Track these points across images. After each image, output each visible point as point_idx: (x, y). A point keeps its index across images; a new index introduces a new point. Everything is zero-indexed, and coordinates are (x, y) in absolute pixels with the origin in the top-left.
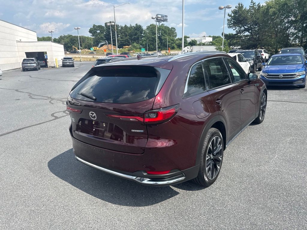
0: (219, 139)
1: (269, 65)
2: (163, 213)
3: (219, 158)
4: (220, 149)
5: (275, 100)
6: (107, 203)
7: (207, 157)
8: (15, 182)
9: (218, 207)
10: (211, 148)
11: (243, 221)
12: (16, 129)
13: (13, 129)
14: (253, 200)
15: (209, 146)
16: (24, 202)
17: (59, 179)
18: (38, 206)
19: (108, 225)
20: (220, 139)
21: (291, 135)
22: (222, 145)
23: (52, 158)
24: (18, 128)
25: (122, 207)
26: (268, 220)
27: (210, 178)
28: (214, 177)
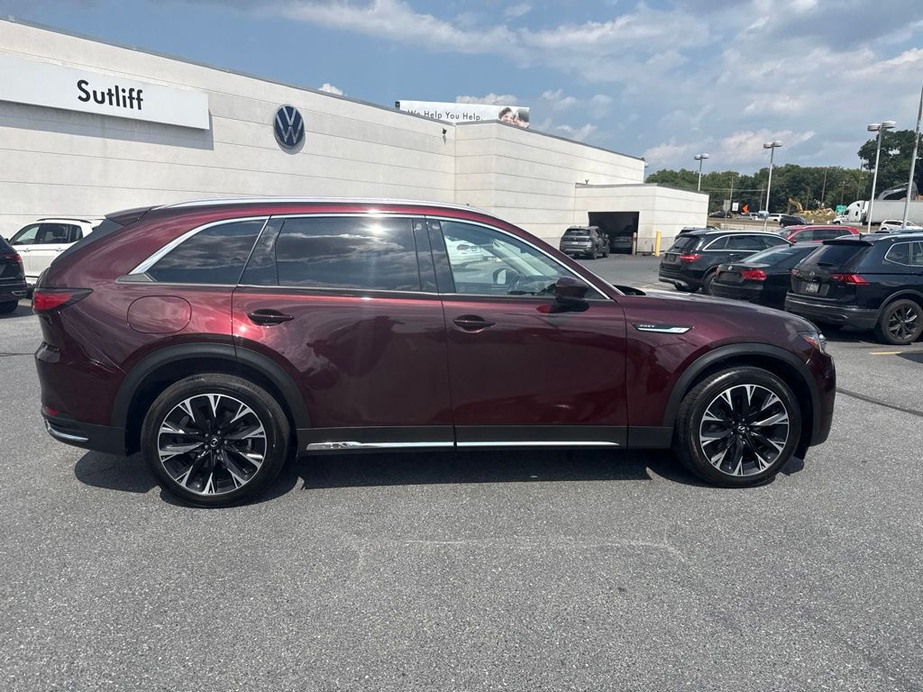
0: (245, 411)
4: (250, 436)
10: (191, 414)
15: (179, 405)
20: (249, 410)
22: (262, 429)
27: (183, 484)
28: (205, 492)
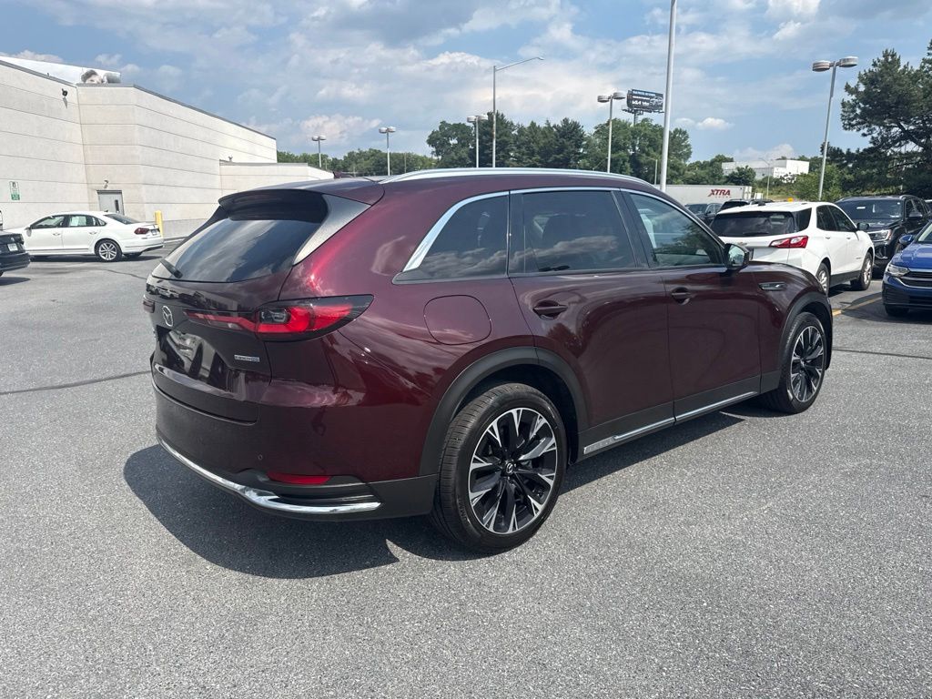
0: (541, 422)
1: (922, 243)
2: (316, 601)
3: (543, 477)
4: (545, 451)
5: (907, 353)
6: (199, 557)
7: (476, 461)
8: (28, 489)
9: (474, 608)
10: (498, 439)
11: (515, 651)
12: (118, 374)
13: (112, 373)
14: (590, 609)
15: (488, 430)
16: (17, 531)
17: (131, 493)
18: (39, 543)
19: (161, 605)
20: (544, 421)
21: (870, 455)
22: (553, 440)
23: (150, 445)
24: (122, 373)
25: (227, 571)
26: (592, 661)
27: (491, 529)
28: (510, 531)
